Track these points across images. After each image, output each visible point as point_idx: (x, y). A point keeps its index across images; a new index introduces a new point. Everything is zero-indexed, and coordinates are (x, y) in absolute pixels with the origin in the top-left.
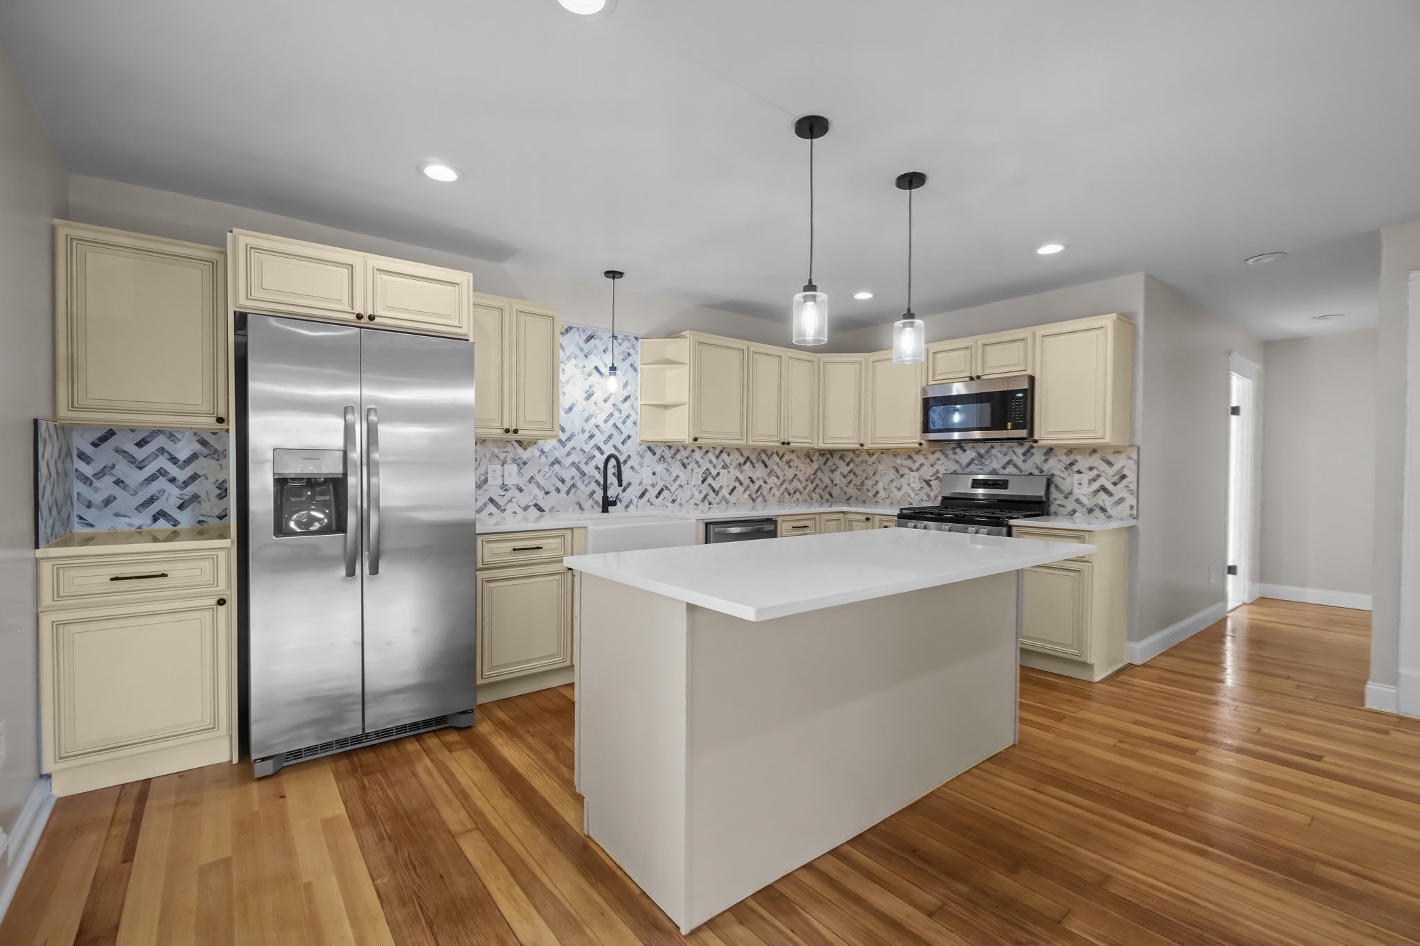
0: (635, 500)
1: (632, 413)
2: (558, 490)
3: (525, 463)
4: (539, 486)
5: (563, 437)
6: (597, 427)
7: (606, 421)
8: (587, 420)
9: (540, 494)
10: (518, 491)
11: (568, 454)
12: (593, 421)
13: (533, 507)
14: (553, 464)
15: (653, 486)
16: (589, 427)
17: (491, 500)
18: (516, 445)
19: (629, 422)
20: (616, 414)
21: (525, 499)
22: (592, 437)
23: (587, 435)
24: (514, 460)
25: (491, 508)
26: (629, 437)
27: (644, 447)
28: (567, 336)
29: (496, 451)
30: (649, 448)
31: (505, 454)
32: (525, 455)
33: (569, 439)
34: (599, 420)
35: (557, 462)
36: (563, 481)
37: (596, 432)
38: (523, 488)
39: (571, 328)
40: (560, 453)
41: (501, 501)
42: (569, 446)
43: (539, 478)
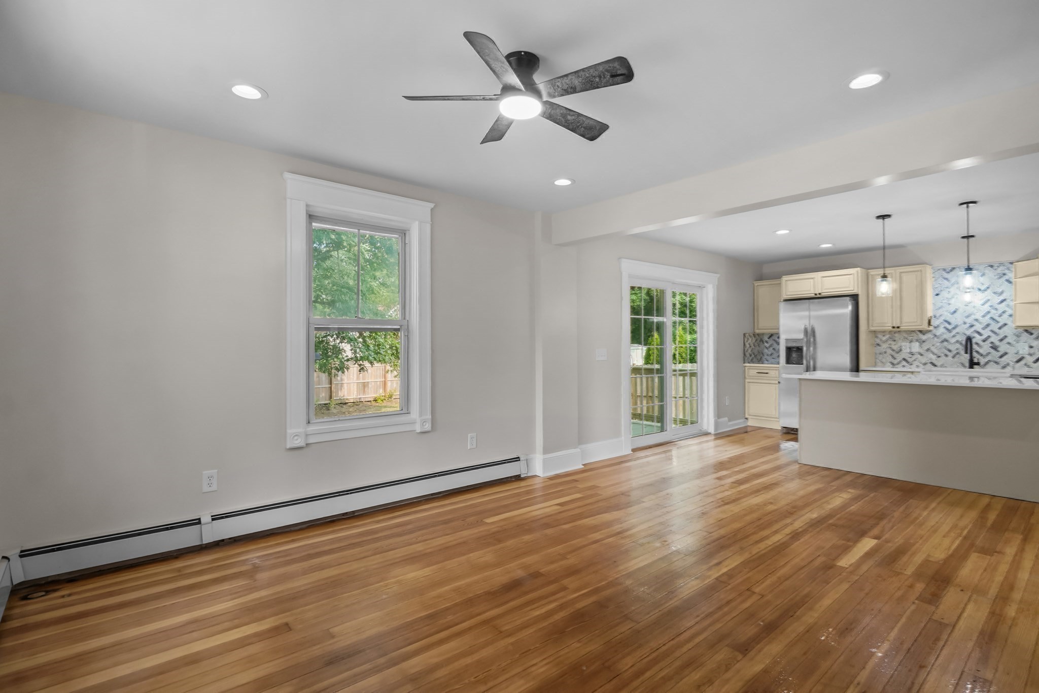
0: (1012, 364)
1: (1007, 309)
2: (946, 356)
3: (924, 342)
4: (934, 354)
5: (950, 327)
6: (977, 320)
7: (984, 316)
8: (968, 317)
9: (934, 357)
10: (919, 356)
11: (954, 336)
12: (973, 317)
13: (930, 364)
14: (942, 342)
15: (1031, 355)
16: (969, 321)
17: (904, 359)
18: (918, 333)
19: (1005, 316)
20: (993, 311)
21: (924, 360)
22: (972, 326)
23: (968, 325)
24: (917, 340)
25: (904, 363)
26: (1005, 324)
27: (1021, 330)
28: (952, 273)
29: (906, 336)
30: (1026, 331)
31: (911, 337)
32: (924, 337)
33: (954, 328)
34: (978, 316)
35: (946, 340)
36: (950, 351)
37: (975, 323)
38: (923, 353)
39: (954, 268)
40: (947, 336)
41: (909, 360)
42: (954, 332)
43: (933, 349)
